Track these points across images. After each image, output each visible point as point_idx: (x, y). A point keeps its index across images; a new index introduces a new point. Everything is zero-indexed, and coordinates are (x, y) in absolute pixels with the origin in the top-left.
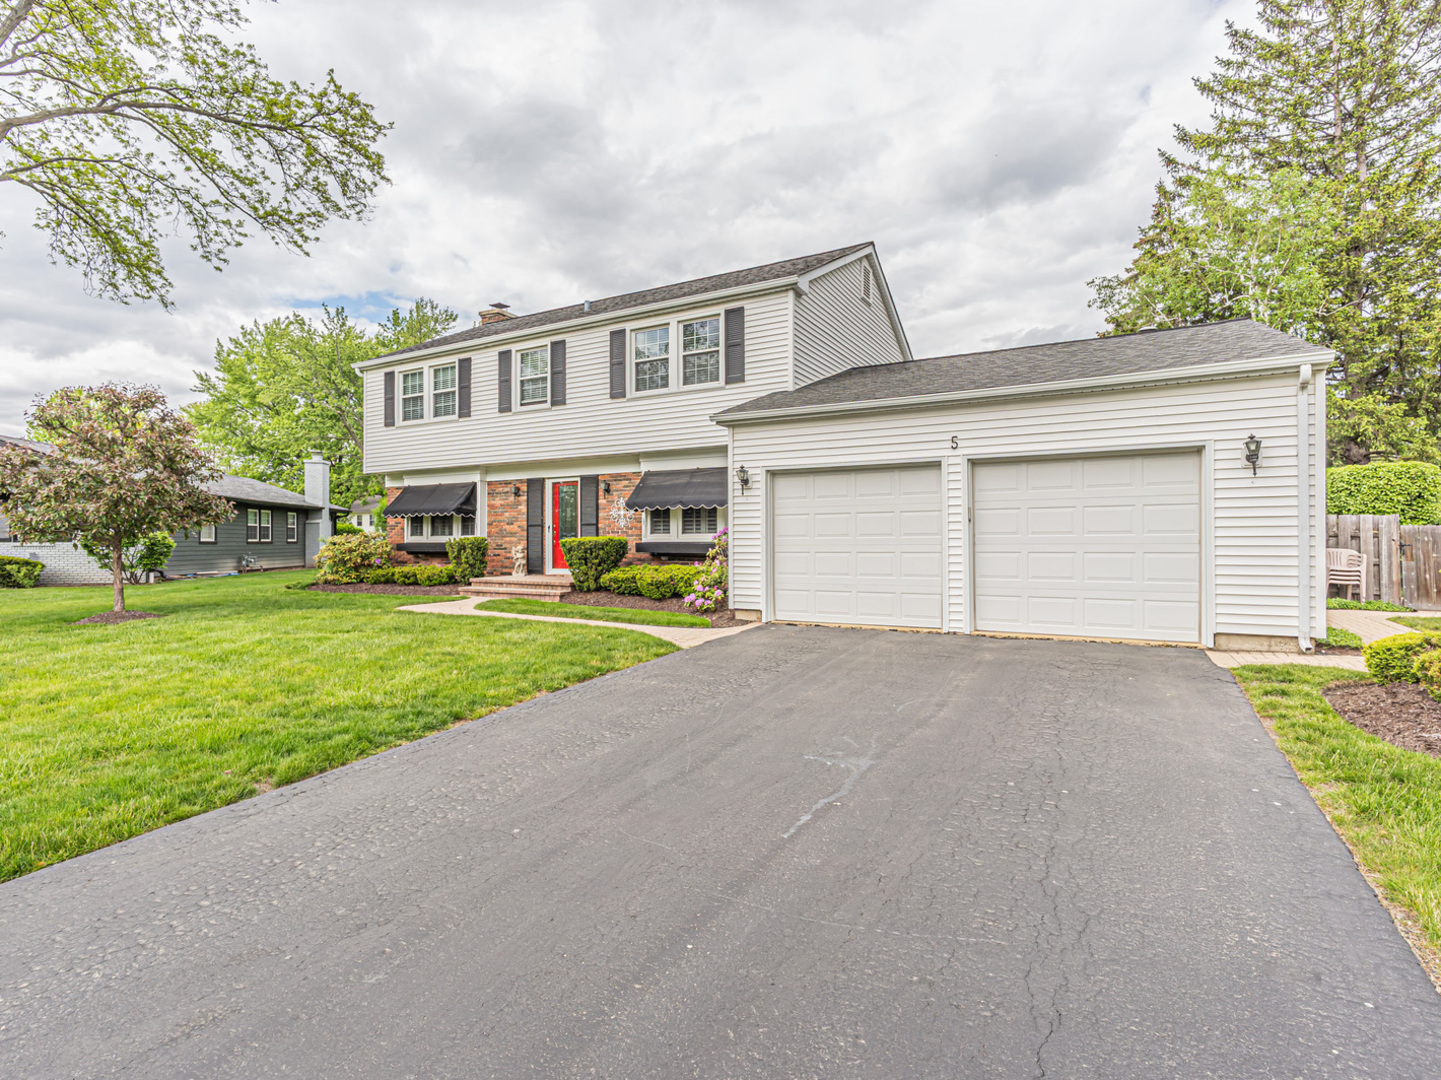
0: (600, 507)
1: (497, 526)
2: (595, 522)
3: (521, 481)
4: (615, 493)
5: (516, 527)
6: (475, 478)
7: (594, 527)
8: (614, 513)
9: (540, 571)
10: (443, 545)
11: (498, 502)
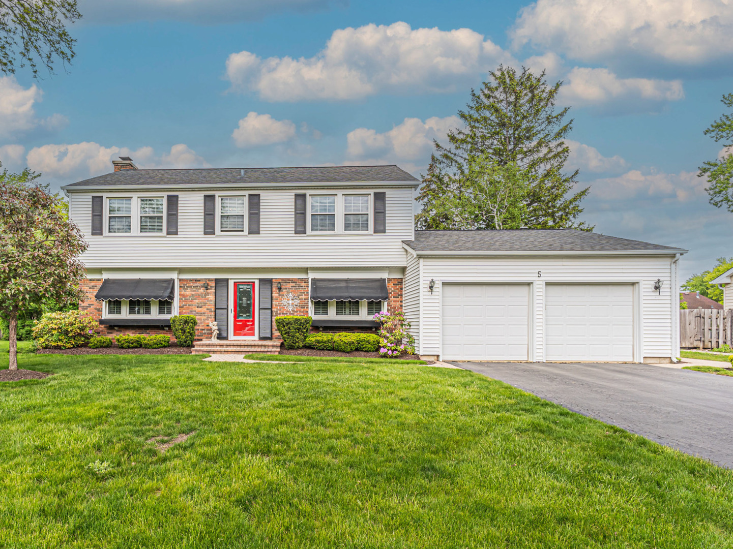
0: (274, 298)
1: (188, 309)
2: (270, 307)
3: (209, 280)
4: (284, 290)
5: (205, 310)
6: (174, 276)
7: (270, 311)
8: (284, 302)
9: (226, 338)
10: (168, 321)
11: (188, 292)
